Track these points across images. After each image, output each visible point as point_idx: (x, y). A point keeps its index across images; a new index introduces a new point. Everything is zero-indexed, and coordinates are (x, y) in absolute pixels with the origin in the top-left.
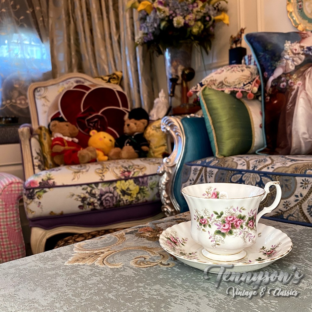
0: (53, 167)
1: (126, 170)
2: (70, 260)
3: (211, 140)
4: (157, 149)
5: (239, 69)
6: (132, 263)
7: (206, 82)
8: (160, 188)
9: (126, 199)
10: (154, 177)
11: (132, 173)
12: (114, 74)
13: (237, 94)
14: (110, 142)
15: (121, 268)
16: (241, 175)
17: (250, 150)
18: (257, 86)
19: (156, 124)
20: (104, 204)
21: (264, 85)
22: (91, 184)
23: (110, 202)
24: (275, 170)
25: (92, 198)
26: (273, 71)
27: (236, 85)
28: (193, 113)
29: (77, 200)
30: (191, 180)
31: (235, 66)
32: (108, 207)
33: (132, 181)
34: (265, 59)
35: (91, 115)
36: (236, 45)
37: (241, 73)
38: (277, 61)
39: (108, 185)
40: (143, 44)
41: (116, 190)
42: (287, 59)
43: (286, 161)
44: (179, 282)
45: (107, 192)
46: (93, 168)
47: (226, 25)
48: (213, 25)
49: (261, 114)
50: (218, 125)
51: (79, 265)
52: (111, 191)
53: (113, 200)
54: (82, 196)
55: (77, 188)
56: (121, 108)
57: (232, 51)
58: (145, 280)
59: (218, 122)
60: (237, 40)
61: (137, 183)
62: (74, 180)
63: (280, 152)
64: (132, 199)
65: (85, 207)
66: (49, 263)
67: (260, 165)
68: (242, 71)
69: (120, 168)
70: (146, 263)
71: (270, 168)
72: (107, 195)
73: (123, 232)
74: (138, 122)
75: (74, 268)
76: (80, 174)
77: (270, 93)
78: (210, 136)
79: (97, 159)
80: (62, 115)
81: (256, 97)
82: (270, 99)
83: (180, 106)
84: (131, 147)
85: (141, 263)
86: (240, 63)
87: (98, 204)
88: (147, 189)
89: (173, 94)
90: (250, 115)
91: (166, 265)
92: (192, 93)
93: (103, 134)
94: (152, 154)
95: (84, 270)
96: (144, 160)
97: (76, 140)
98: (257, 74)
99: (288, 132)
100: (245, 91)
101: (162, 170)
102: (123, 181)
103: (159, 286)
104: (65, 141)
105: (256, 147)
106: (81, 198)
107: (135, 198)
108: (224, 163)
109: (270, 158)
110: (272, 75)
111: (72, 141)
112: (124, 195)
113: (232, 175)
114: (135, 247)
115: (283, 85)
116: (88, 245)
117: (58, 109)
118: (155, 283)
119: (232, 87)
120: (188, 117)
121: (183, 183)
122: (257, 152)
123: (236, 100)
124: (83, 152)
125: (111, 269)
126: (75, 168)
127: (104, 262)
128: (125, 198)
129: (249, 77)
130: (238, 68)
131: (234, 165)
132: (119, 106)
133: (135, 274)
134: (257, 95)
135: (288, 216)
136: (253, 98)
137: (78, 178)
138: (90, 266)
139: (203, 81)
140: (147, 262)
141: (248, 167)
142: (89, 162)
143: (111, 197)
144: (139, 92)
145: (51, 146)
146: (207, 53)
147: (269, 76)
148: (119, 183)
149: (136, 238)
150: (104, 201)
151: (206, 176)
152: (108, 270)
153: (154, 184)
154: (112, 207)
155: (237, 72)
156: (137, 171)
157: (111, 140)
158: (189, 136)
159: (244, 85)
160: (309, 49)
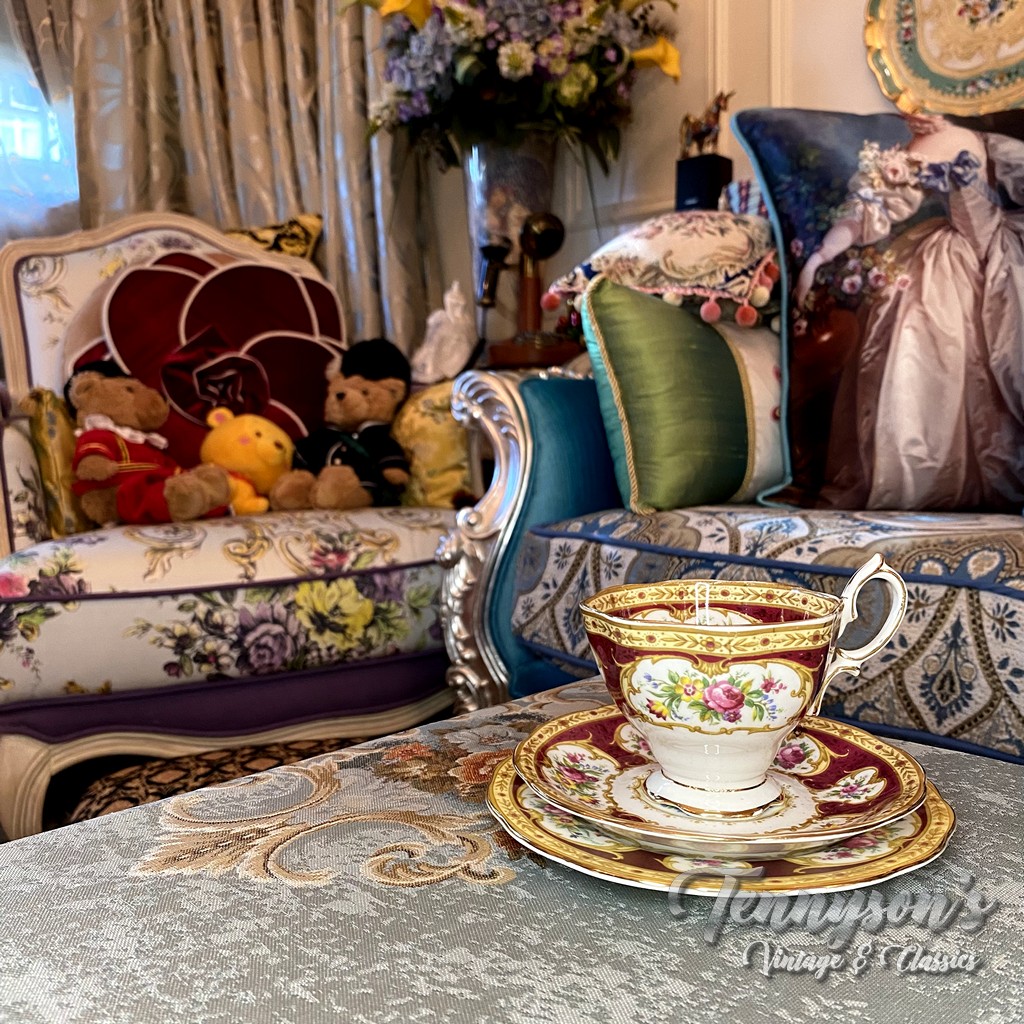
0: (78, 532)
1: (330, 546)
2: (147, 858)
3: (614, 453)
4: (437, 480)
5: (712, 226)
6: (366, 871)
7: (603, 263)
8: (445, 608)
9: (329, 644)
10: (423, 574)
11: (352, 556)
12: (293, 223)
13: (704, 309)
14: (277, 452)
15: (329, 887)
16: (713, 572)
17: (740, 492)
18: (767, 286)
19: (435, 396)
20: (253, 659)
21: (788, 280)
22: (210, 590)
23: (273, 654)
24: (820, 558)
25: (211, 638)
26: (820, 237)
27: (700, 278)
28: (558, 365)
29: (161, 645)
30: (547, 586)
31: (700, 217)
32: (265, 670)
33: (348, 585)
34: (797, 195)
35: (214, 356)
36: (700, 147)
37: (718, 240)
38: (835, 204)
39: (268, 595)
40: (394, 128)
41: (294, 612)
42: (866, 201)
43: (854, 532)
44: (532, 936)
45: (263, 621)
46: (216, 537)
47: (671, 81)
48: (628, 79)
49: (779, 375)
50: (641, 405)
51: (181, 877)
52: (276, 615)
53: (283, 646)
54: (179, 630)
55: (161, 603)
56: (317, 339)
57: (685, 166)
58: (414, 930)
59: (640, 397)
60: (703, 132)
61: (366, 592)
62: (149, 578)
63: (836, 501)
64: (347, 645)
65: (186, 670)
66: (74, 870)
67: (773, 541)
68: (722, 231)
69: (309, 538)
70: (417, 870)
71: (805, 551)
72: (263, 628)
73: (328, 760)
74: (374, 388)
75: (163, 890)
76: (174, 556)
77: (810, 306)
78: (613, 440)
79: (231, 507)
80: (113, 352)
81: (765, 320)
82: (808, 328)
83: (513, 340)
84: (348, 471)
85: (399, 871)
86: (714, 206)
87: (232, 658)
88: (399, 612)
89: (490, 300)
90: (743, 379)
91: (485, 876)
92: (558, 297)
93: (251, 423)
94: (419, 496)
95: (198, 895)
96: (390, 514)
97: (160, 441)
98: (767, 245)
99: (863, 435)
100: (730, 300)
101: (454, 549)
102: (321, 585)
103: (464, 950)
104: (120, 443)
105: (758, 480)
106: (173, 637)
107: (359, 640)
108: (658, 533)
109: (804, 517)
110: (818, 250)
111: (147, 442)
112: (320, 631)
113: (683, 569)
114: (373, 812)
115: (851, 282)
116: (212, 806)
117: (100, 332)
118: (451, 942)
119: (687, 284)
120: (543, 375)
121: (522, 593)
122: (760, 499)
123: (699, 326)
124: (182, 481)
125: (294, 890)
126: (154, 534)
127: (270, 865)
128: (325, 642)
129: (744, 253)
130: (707, 220)
131: (691, 537)
132: (311, 332)
133: (378, 908)
134: (768, 312)
135: (860, 709)
136: (753, 322)
137: (165, 571)
138: (221, 879)
139: (595, 259)
140: (418, 866)
141: (735, 546)
142: (202, 518)
143: (275, 637)
144: (377, 285)
145: (74, 460)
146: (606, 169)
147: (807, 252)
148: (304, 588)
149: (378, 782)
150: (252, 651)
151: (599, 571)
152: (286, 895)
153: (424, 595)
154: (279, 671)
155: (706, 235)
156: (369, 552)
157: (278, 445)
158: (543, 437)
159: (728, 277)
160: (936, 170)
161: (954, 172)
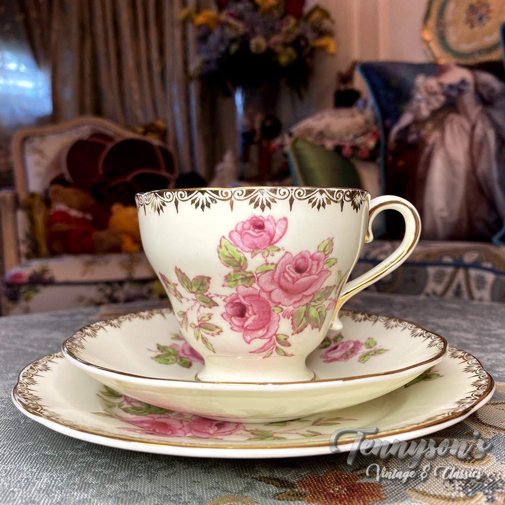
12: (153, 125)
18: (373, 140)
27: (343, 138)
35: (115, 180)
36: (345, 86)
37: (351, 120)
38: (404, 102)
39: (141, 285)
42: (419, 101)
48: (312, 56)
49: (380, 182)
54: (98, 300)
55: (90, 287)
60: (346, 78)
62: (85, 276)
76: (96, 267)
77: (394, 149)
79: (123, 248)
80: (68, 177)
82: (393, 160)
92: (276, 147)
97: (89, 217)
98: (374, 123)
110: (397, 124)
111: (84, 219)
115: (412, 138)
117: (61, 168)
119: (336, 140)
123: (342, 159)
124: (99, 235)
126: (87, 258)
129: (363, 127)
132: (160, 170)
134: (374, 154)
136: (367, 157)
139: (294, 130)
142: (110, 251)
144: (192, 153)
159: (356, 137)
160: (451, 87)
161: (459, 88)
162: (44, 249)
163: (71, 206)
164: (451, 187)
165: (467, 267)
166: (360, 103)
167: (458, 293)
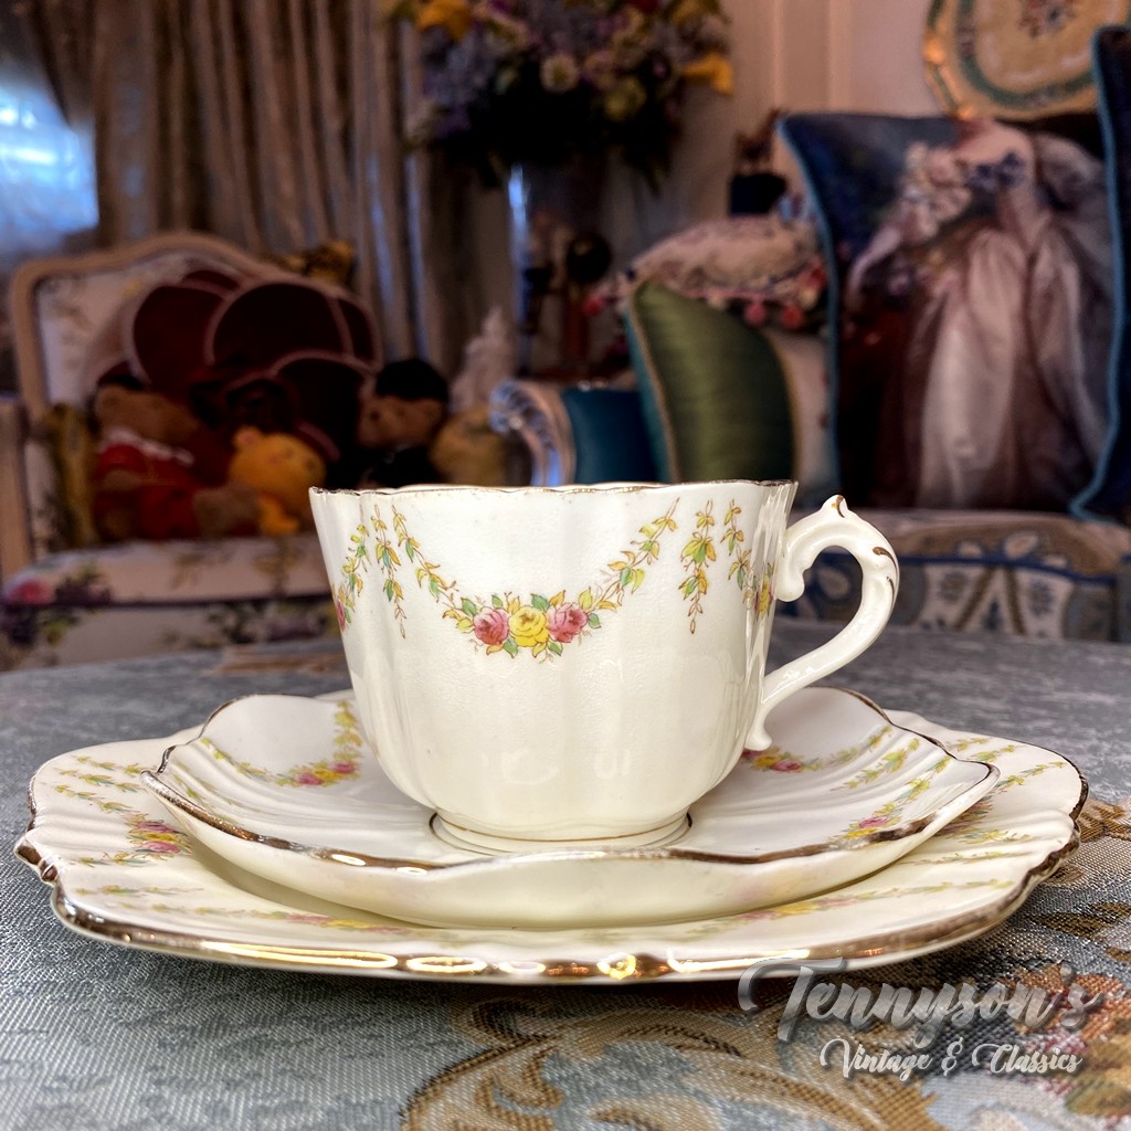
3: (658, 460)
12: (324, 250)
13: (749, 312)
18: (813, 288)
19: (473, 418)
21: (836, 285)
27: (746, 280)
34: (845, 198)
35: (241, 375)
36: (754, 164)
37: (764, 243)
38: (882, 206)
39: (302, 608)
42: (913, 201)
45: (296, 634)
49: (827, 380)
52: (310, 628)
54: (209, 640)
55: (189, 613)
56: (350, 360)
59: (684, 400)
60: (756, 149)
62: (179, 587)
68: (769, 234)
74: (411, 409)
76: (202, 567)
77: (858, 309)
78: (656, 447)
79: (261, 526)
80: (137, 369)
81: (809, 326)
82: (855, 331)
89: (533, 326)
90: (789, 383)
92: (600, 303)
97: (185, 458)
98: (815, 250)
104: (145, 460)
106: (203, 646)
110: (864, 252)
115: (898, 282)
117: (122, 350)
119: (733, 286)
123: (744, 329)
124: (210, 495)
126: (182, 548)
129: (789, 256)
132: (343, 353)
134: (814, 317)
136: (798, 325)
137: (194, 581)
139: (638, 265)
142: (231, 534)
144: (411, 315)
155: (751, 240)
158: (585, 447)
159: (774, 280)
160: (984, 170)
161: (1002, 173)
162: (86, 529)
163: (145, 435)
164: (981, 393)
165: (1011, 566)
166: (786, 203)
167: (992, 623)
